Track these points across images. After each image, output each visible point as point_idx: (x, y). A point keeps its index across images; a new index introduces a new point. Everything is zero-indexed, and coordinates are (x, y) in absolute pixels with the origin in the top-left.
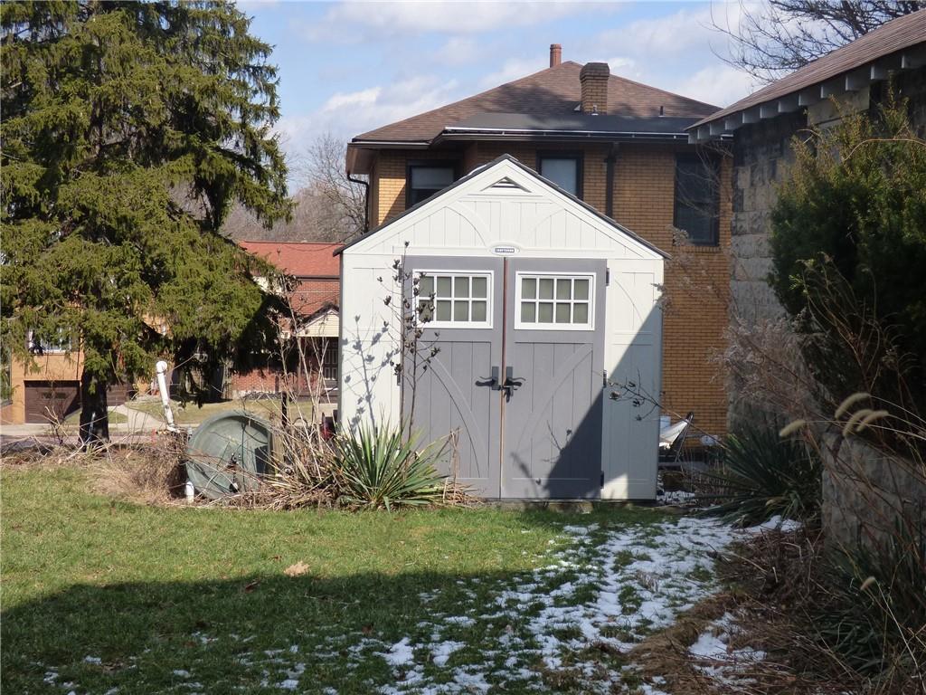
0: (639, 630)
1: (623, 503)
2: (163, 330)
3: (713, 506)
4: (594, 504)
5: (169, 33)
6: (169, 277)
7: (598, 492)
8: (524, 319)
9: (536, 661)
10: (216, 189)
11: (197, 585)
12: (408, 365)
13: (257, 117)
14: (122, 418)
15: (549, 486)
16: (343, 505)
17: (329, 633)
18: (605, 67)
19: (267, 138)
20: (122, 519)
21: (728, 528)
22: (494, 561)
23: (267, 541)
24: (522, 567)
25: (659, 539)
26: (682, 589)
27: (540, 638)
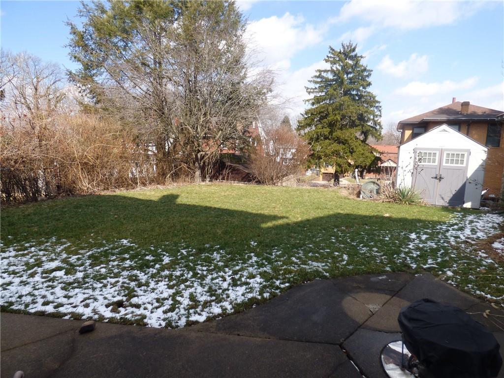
0: (476, 239)
1: (470, 209)
2: (352, 163)
3: (496, 212)
4: (461, 208)
5: (358, 100)
6: (354, 152)
7: (462, 206)
8: (446, 163)
9: (448, 242)
10: (365, 134)
11: (364, 216)
12: (415, 173)
13: (377, 117)
14: (342, 181)
15: (448, 203)
16: (396, 203)
17: (395, 229)
18: (469, 102)
19: (378, 121)
20: (347, 201)
21: (501, 217)
22: (436, 219)
23: (379, 208)
24: (443, 220)
25: (481, 218)
26: (489, 231)
27: (449, 237)
